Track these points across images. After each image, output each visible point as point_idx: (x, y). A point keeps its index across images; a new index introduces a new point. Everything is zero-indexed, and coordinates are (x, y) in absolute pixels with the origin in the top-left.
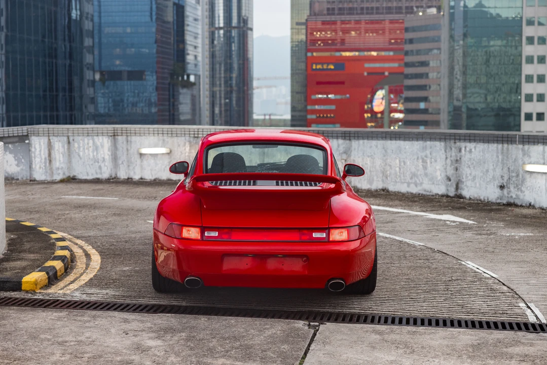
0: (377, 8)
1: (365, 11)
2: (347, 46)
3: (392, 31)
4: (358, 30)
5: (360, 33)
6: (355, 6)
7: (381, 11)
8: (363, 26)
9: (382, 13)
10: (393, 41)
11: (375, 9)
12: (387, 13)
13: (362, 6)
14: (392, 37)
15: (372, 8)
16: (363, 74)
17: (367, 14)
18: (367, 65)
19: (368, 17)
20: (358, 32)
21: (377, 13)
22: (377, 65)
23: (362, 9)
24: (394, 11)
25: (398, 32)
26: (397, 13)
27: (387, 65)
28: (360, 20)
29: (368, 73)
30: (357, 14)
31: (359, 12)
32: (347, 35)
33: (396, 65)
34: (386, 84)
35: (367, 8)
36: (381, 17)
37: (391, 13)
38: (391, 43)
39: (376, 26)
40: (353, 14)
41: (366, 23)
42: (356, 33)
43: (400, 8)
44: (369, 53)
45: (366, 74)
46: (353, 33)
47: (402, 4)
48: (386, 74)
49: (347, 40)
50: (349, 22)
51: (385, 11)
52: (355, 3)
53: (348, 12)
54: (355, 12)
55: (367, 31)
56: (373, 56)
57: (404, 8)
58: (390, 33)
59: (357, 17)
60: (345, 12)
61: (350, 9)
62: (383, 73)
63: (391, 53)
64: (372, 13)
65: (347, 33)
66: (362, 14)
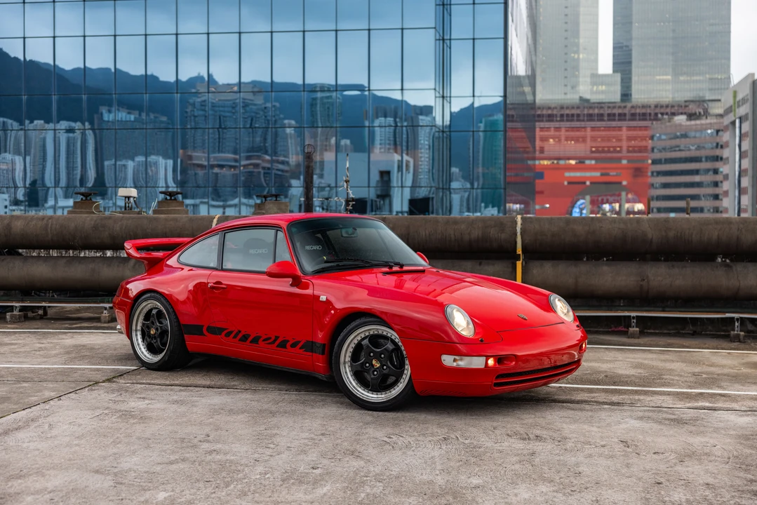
0: (578, 115)
1: (565, 118)
2: (546, 154)
3: (594, 139)
4: (558, 138)
5: (560, 140)
6: (555, 112)
7: (581, 118)
8: (563, 133)
9: (583, 121)
10: (594, 149)
11: (575, 116)
12: (588, 120)
13: (562, 112)
14: (594, 144)
15: (573, 115)
16: (563, 184)
17: (568, 121)
18: (567, 174)
19: (568, 124)
20: (557, 140)
21: (578, 120)
22: (578, 174)
23: (562, 116)
24: (596, 118)
25: (599, 140)
26: (598, 120)
27: (588, 174)
28: (560, 128)
29: (569, 183)
30: (557, 121)
31: (558, 119)
32: (546, 143)
33: (597, 174)
34: (587, 194)
35: (567, 115)
36: (583, 124)
37: (593, 120)
38: (592, 152)
39: (578, 134)
40: (552, 121)
41: (567, 131)
42: (554, 141)
43: (602, 115)
44: (567, 162)
45: (566, 183)
46: (551, 140)
47: (604, 111)
48: (588, 183)
49: (546, 149)
50: (548, 129)
51: (586, 118)
52: (555, 110)
53: (547, 119)
54: (555, 119)
55: (567, 139)
56: (571, 164)
57: (606, 116)
58: (591, 140)
59: (557, 124)
60: (545, 119)
61: (550, 116)
62: (585, 183)
63: (593, 162)
64: (572, 121)
65: (546, 141)
66: (562, 121)
